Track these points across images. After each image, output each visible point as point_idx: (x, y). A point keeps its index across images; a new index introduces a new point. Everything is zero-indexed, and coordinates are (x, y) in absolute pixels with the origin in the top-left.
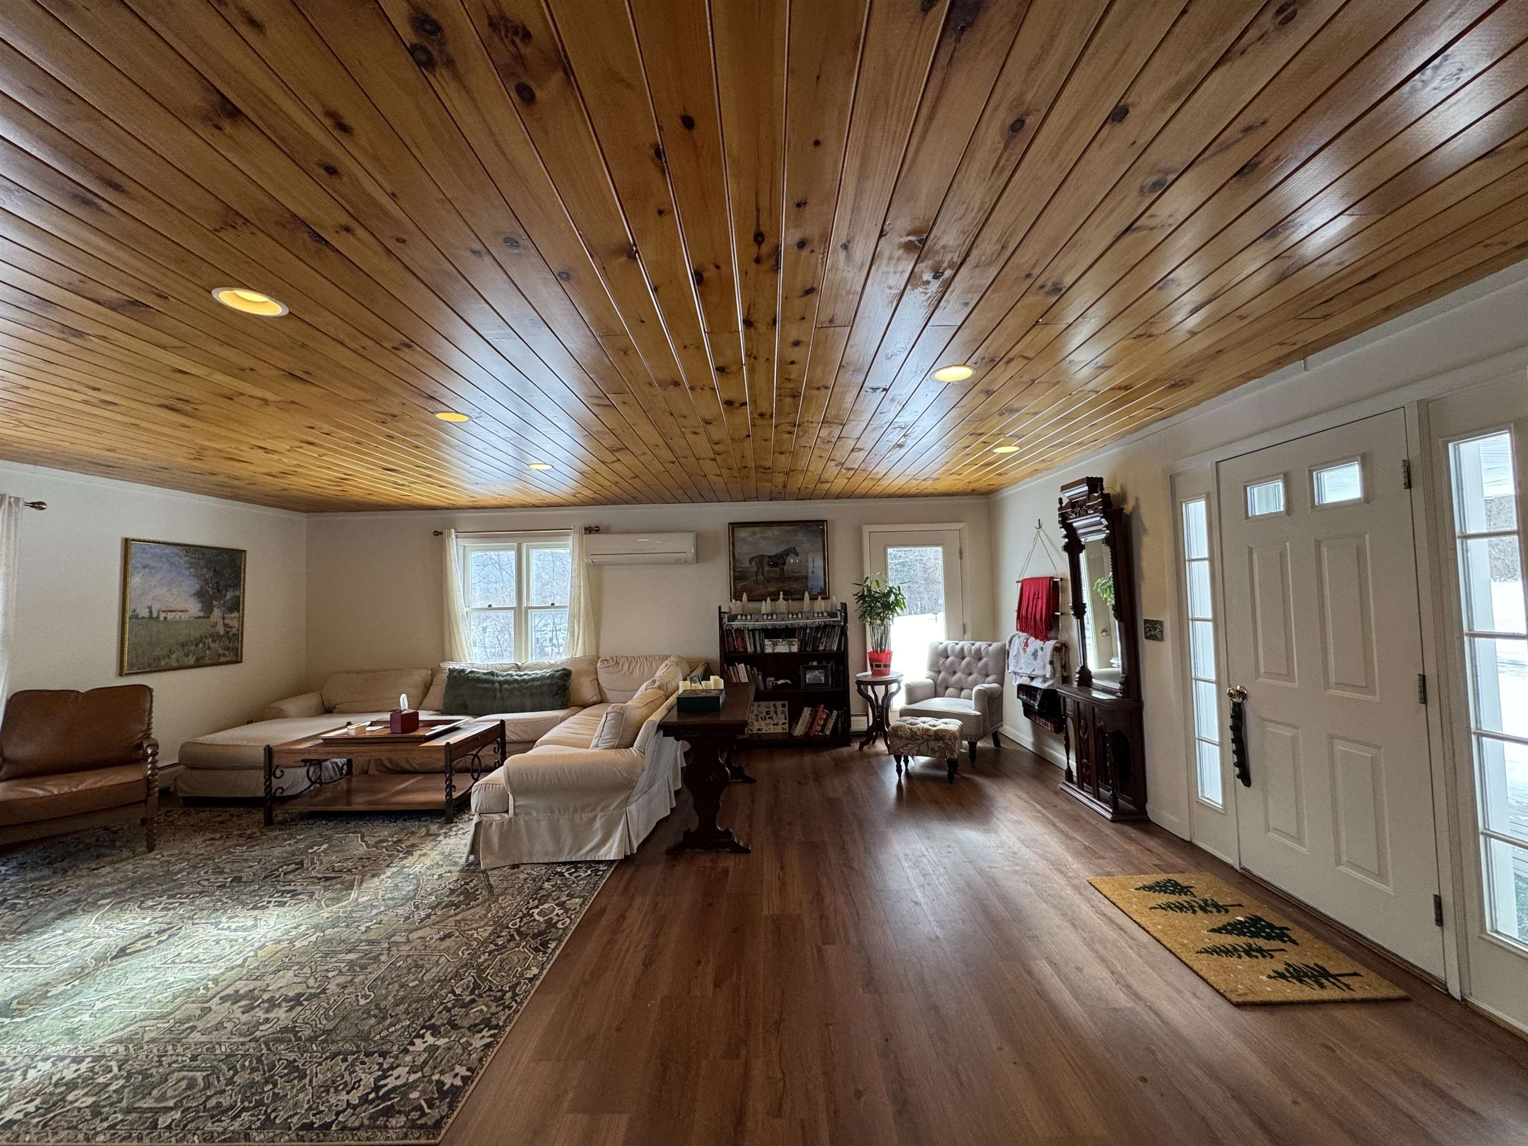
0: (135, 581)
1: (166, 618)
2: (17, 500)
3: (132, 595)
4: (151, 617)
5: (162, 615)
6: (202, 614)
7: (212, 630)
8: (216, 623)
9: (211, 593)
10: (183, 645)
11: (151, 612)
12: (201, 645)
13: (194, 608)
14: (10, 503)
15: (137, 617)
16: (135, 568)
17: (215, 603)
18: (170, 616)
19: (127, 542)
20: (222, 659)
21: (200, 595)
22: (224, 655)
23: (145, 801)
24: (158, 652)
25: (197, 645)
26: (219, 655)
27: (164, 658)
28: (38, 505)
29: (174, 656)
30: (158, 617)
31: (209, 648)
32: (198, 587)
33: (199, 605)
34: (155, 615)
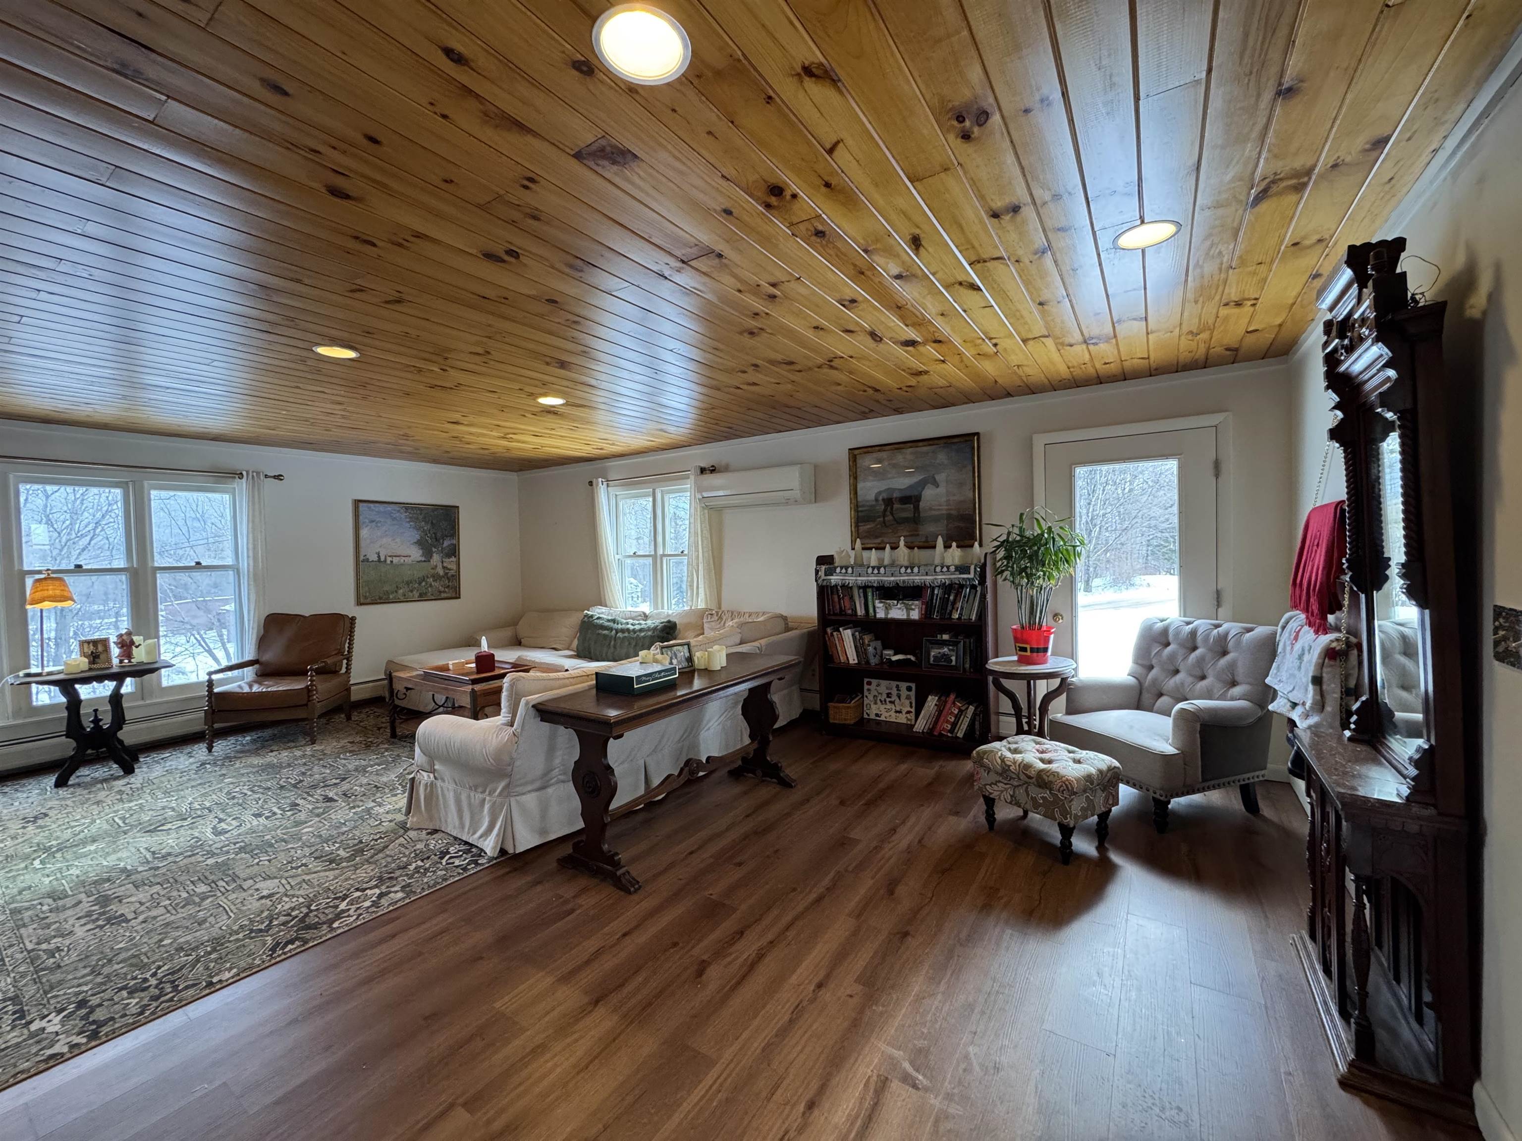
0: (364, 533)
1: (392, 562)
2: (258, 473)
3: (363, 544)
4: (379, 561)
5: (389, 559)
6: (423, 559)
7: (433, 571)
8: (436, 566)
9: (430, 541)
10: (408, 583)
11: (379, 557)
12: (423, 584)
13: (416, 554)
14: (253, 476)
15: (367, 560)
16: (364, 523)
17: (434, 550)
18: (395, 560)
19: (357, 503)
20: (443, 595)
21: (420, 543)
22: (445, 592)
23: (306, 705)
24: (387, 588)
25: (420, 583)
26: (440, 592)
27: (392, 593)
28: (278, 477)
29: (401, 591)
30: (385, 561)
31: (431, 586)
32: (418, 537)
33: (421, 552)
34: (382, 559)
